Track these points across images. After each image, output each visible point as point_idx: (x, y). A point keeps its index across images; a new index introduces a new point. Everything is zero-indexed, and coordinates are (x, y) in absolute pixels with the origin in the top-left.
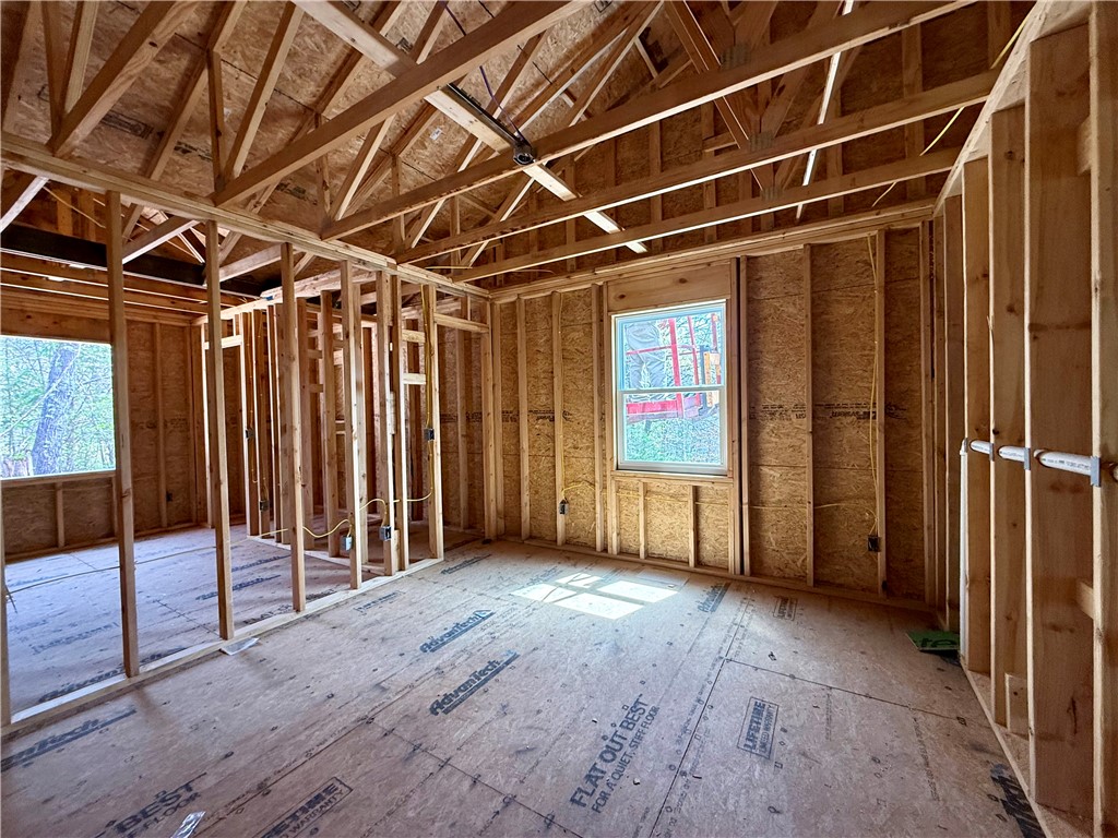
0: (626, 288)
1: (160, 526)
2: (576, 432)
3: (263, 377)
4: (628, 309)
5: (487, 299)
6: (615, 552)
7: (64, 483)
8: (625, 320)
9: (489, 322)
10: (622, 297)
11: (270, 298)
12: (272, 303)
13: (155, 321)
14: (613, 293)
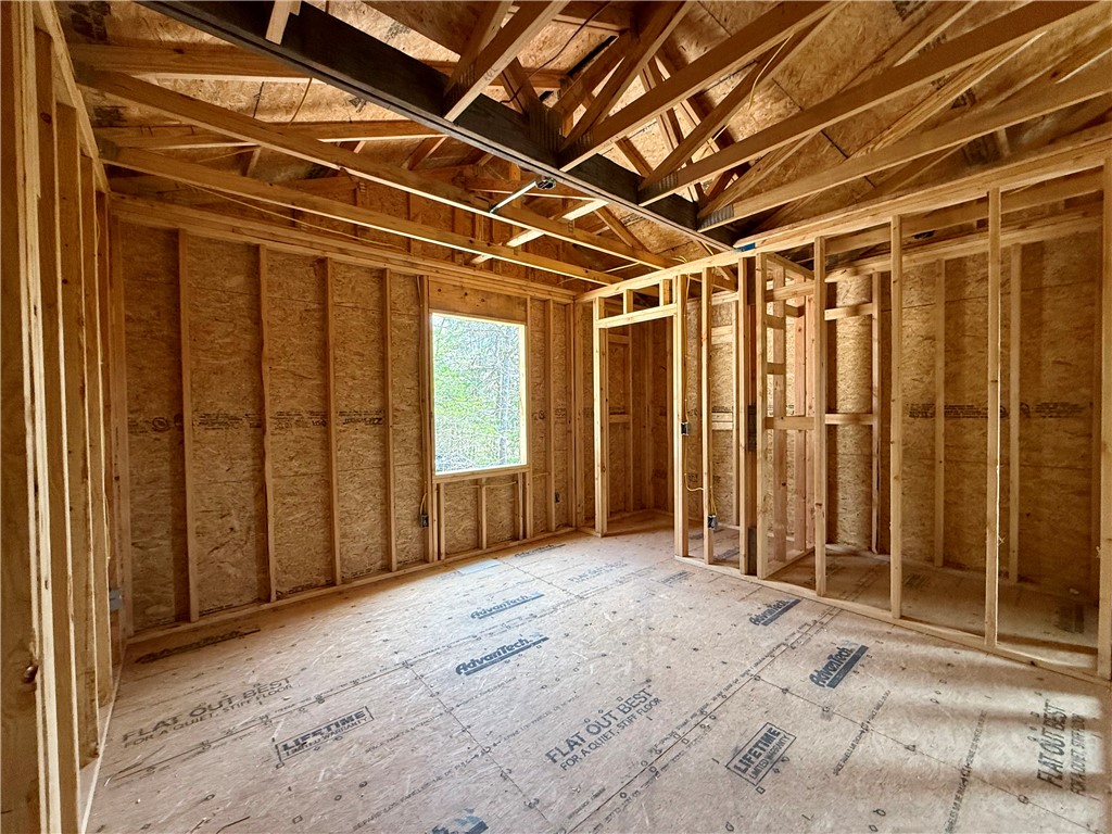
1: (548, 530)
7: (488, 479)
13: (548, 297)
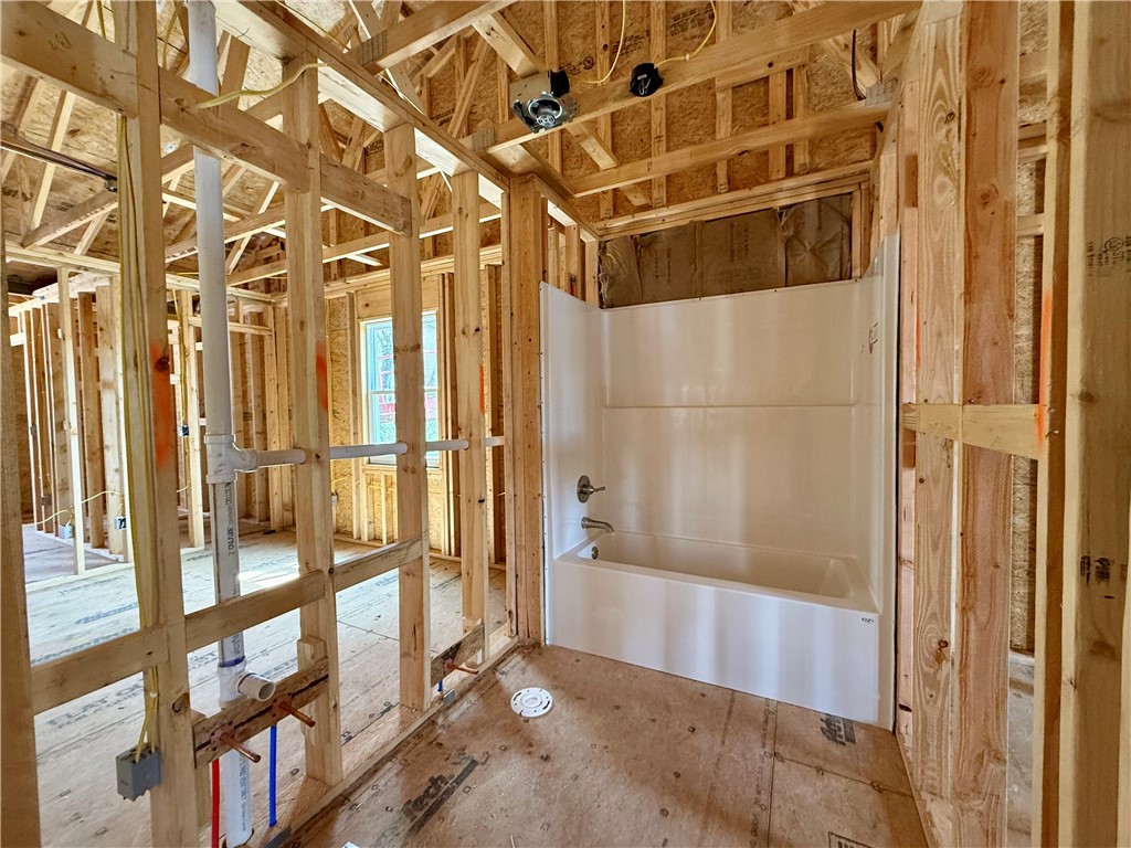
0: (371, 297)
2: (342, 429)
3: (41, 374)
4: (370, 316)
5: (269, 303)
6: (366, 539)
8: (374, 326)
9: (271, 325)
10: (367, 305)
11: (43, 298)
12: (45, 302)
14: (359, 303)
